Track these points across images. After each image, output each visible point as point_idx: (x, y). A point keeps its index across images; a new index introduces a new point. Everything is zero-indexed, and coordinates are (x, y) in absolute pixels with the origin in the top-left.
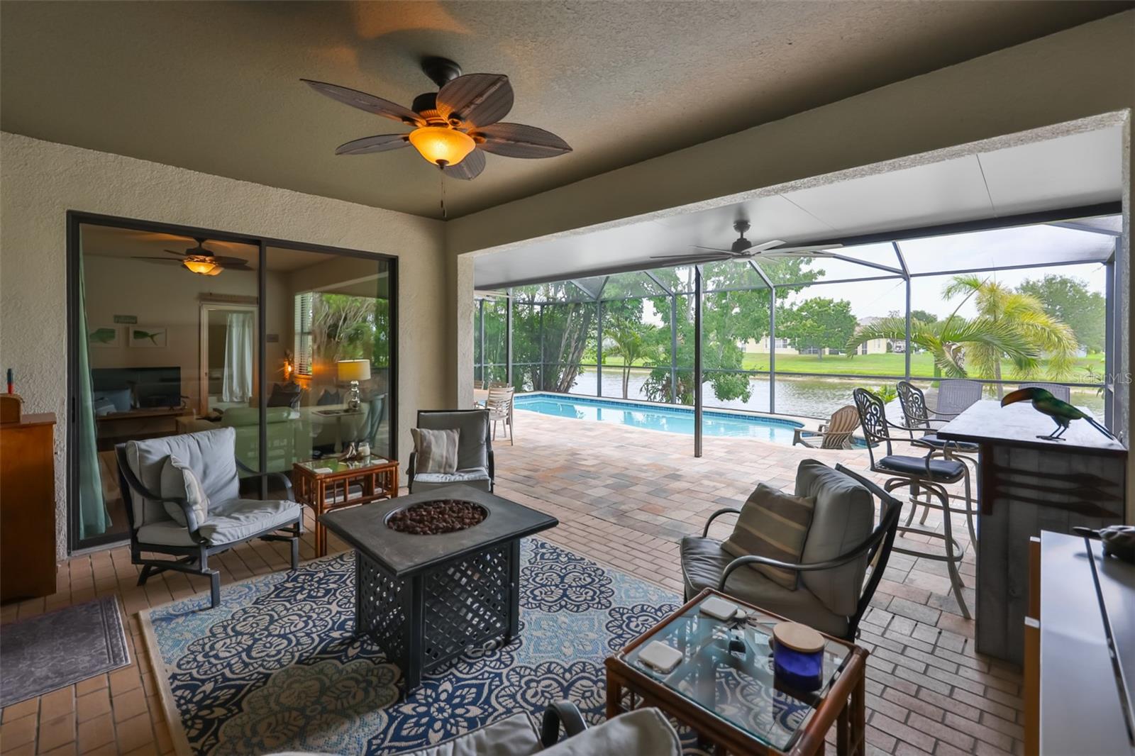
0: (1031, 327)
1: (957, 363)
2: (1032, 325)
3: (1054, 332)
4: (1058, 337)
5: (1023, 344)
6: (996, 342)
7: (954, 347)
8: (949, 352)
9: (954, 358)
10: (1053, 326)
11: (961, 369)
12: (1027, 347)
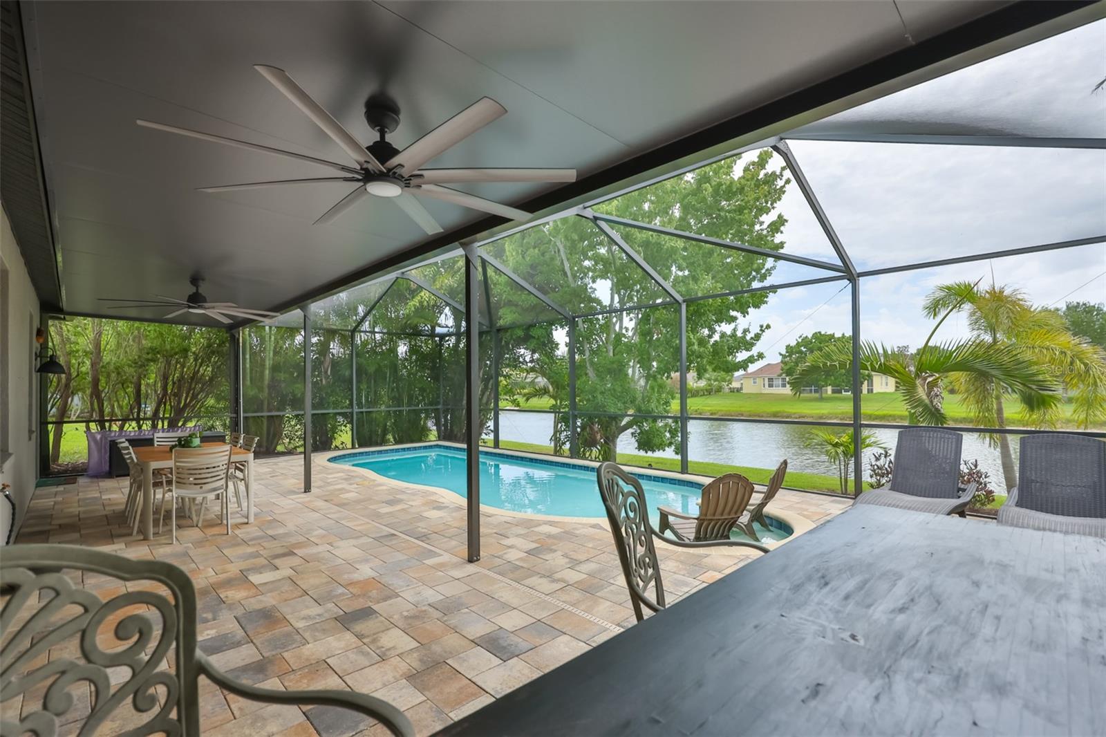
0: (1045, 351)
1: (932, 402)
2: (1047, 349)
3: (1077, 356)
4: (1086, 365)
5: (1034, 375)
6: (994, 372)
7: (930, 379)
8: (923, 386)
9: (928, 394)
10: (1076, 349)
11: (937, 410)
12: (1040, 377)
